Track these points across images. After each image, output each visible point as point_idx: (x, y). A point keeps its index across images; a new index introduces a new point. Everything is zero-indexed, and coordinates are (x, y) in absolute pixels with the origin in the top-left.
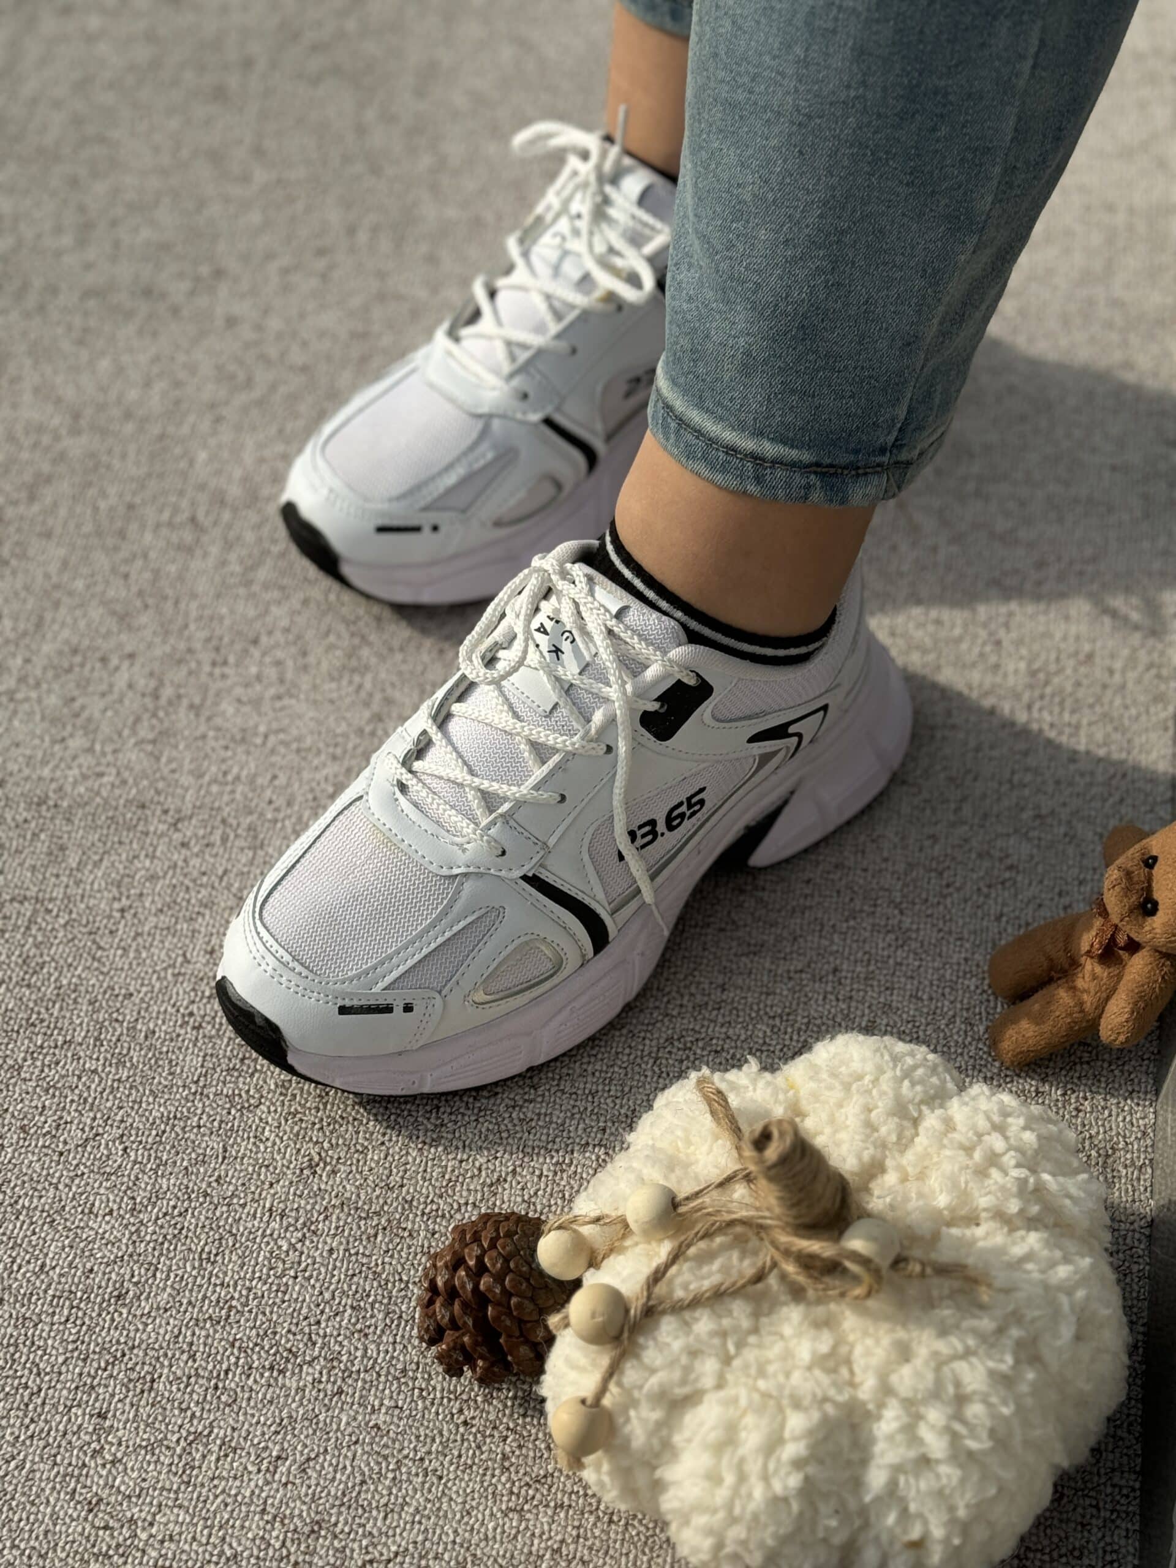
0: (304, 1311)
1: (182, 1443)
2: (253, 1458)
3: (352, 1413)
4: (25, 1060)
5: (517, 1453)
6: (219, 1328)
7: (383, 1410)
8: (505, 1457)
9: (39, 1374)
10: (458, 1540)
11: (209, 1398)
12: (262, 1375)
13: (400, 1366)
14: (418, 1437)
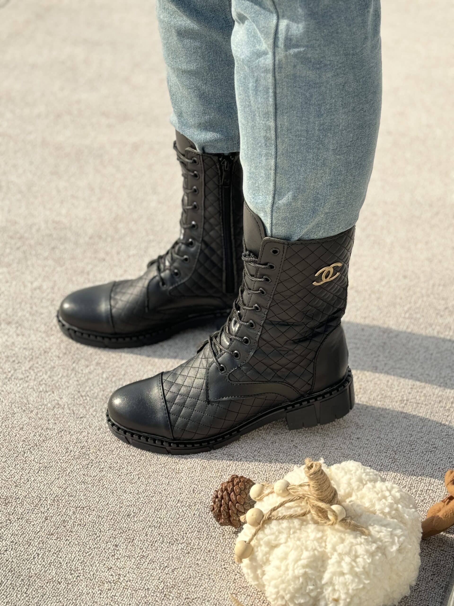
0: (183, 529)
1: (139, 557)
2: (159, 565)
3: (191, 559)
4: (114, 449)
5: (239, 579)
6: (156, 529)
7: (201, 560)
8: (235, 579)
9: (100, 532)
10: (215, 598)
11: (149, 547)
12: (166, 544)
13: (208, 549)
14: (209, 569)
